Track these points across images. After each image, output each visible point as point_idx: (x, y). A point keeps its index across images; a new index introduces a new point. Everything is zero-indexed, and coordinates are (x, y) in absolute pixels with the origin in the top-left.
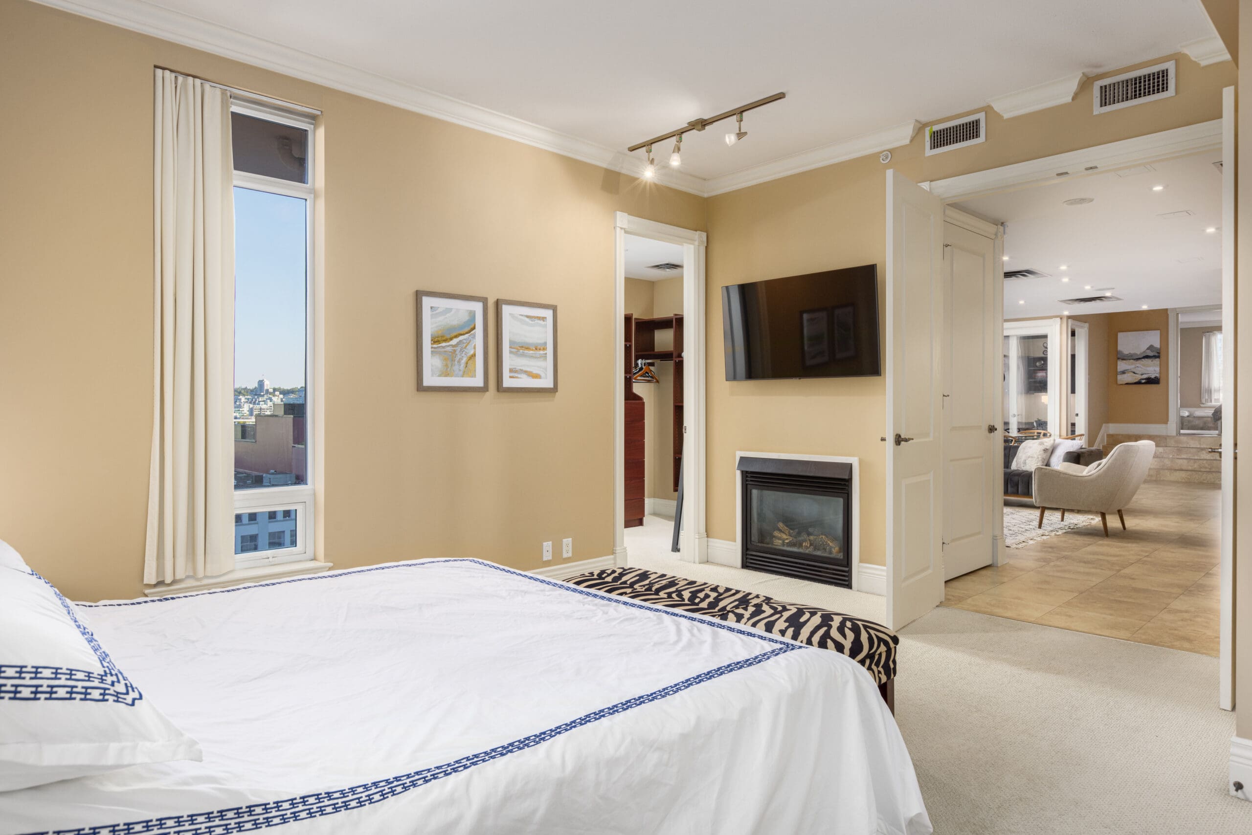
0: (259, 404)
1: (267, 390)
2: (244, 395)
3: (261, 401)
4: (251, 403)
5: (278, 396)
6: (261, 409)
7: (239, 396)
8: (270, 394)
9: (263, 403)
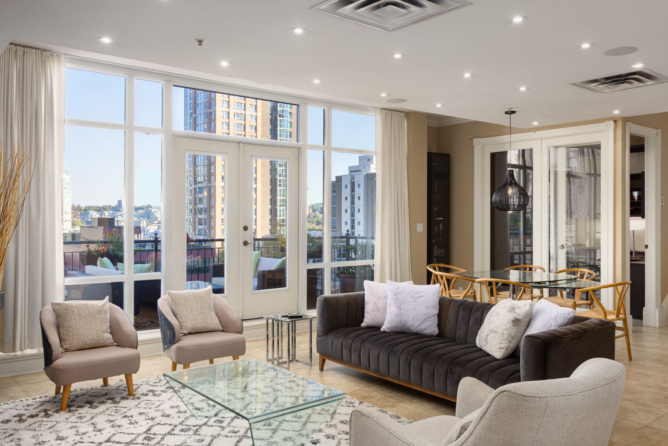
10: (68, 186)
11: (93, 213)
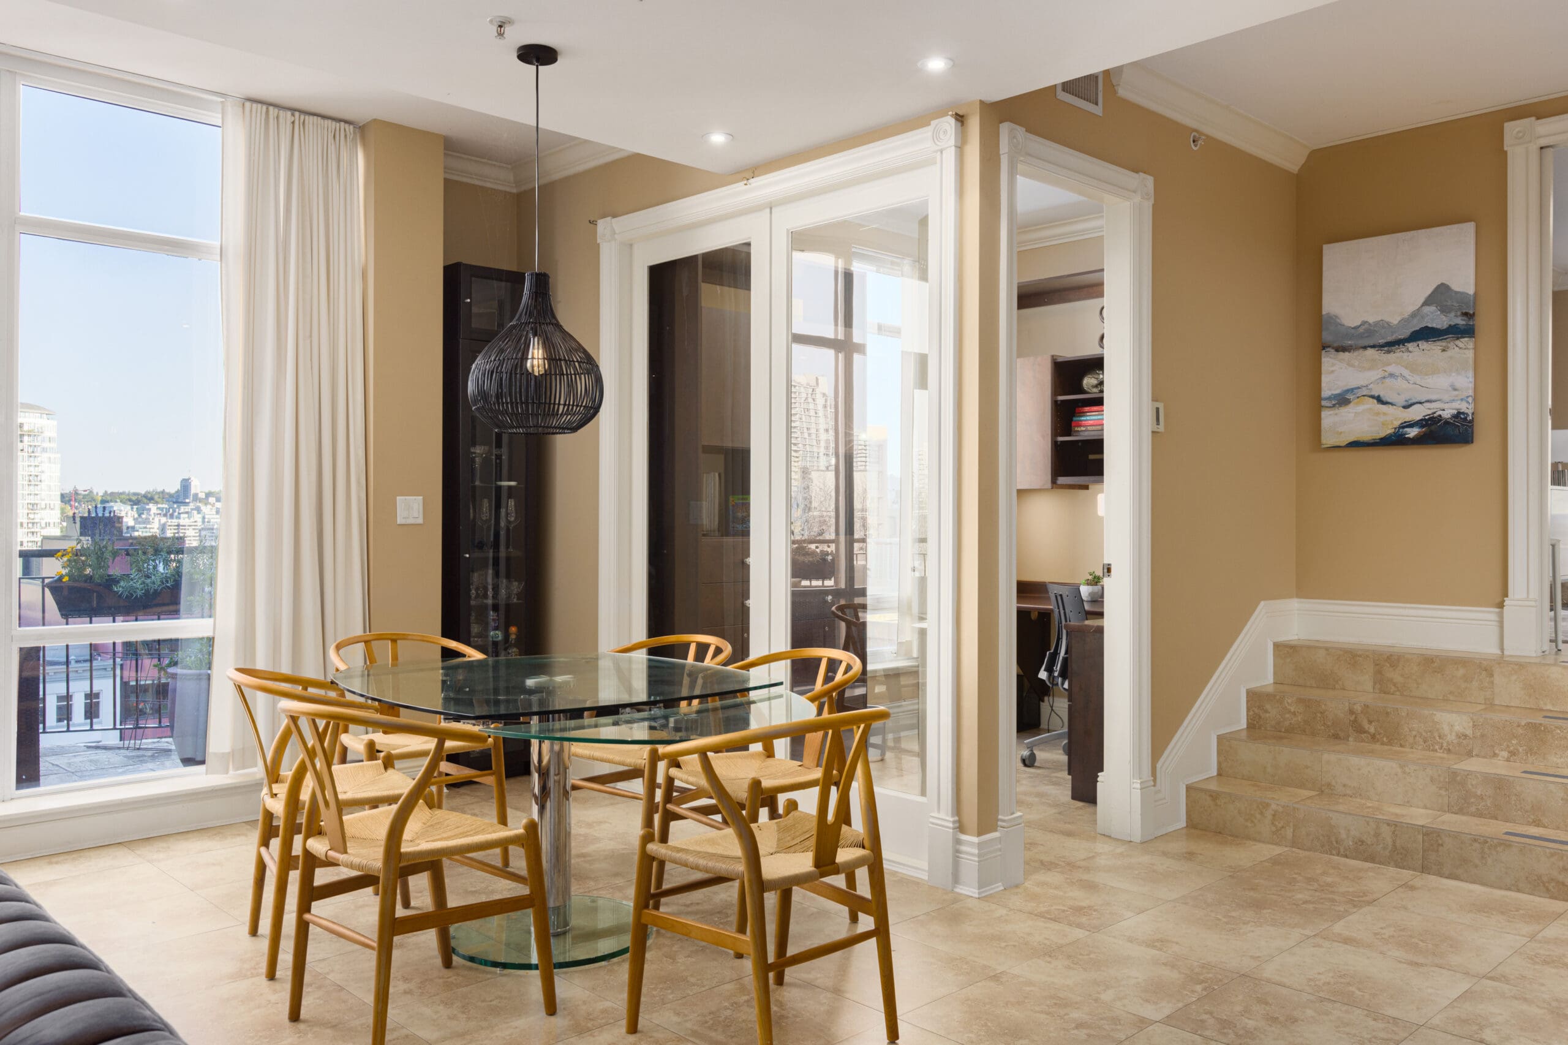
0: (179, 518)
1: (196, 495)
2: (157, 503)
3: (182, 513)
4: (165, 515)
5: (213, 505)
6: (178, 525)
7: (148, 504)
8: (201, 500)
9: (186, 515)
10: (53, 445)
11: (122, 508)
